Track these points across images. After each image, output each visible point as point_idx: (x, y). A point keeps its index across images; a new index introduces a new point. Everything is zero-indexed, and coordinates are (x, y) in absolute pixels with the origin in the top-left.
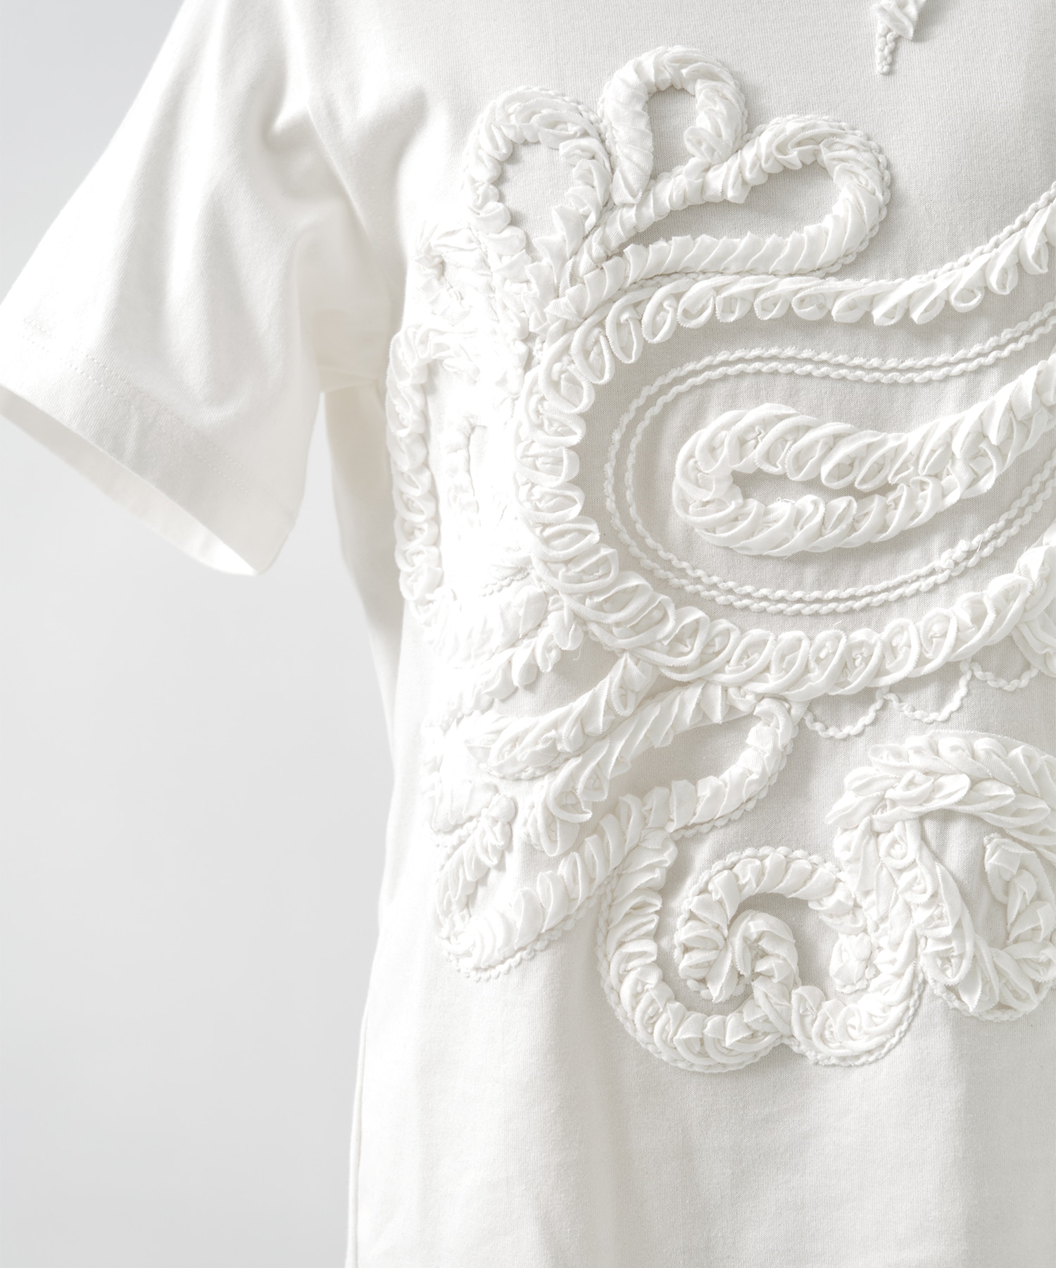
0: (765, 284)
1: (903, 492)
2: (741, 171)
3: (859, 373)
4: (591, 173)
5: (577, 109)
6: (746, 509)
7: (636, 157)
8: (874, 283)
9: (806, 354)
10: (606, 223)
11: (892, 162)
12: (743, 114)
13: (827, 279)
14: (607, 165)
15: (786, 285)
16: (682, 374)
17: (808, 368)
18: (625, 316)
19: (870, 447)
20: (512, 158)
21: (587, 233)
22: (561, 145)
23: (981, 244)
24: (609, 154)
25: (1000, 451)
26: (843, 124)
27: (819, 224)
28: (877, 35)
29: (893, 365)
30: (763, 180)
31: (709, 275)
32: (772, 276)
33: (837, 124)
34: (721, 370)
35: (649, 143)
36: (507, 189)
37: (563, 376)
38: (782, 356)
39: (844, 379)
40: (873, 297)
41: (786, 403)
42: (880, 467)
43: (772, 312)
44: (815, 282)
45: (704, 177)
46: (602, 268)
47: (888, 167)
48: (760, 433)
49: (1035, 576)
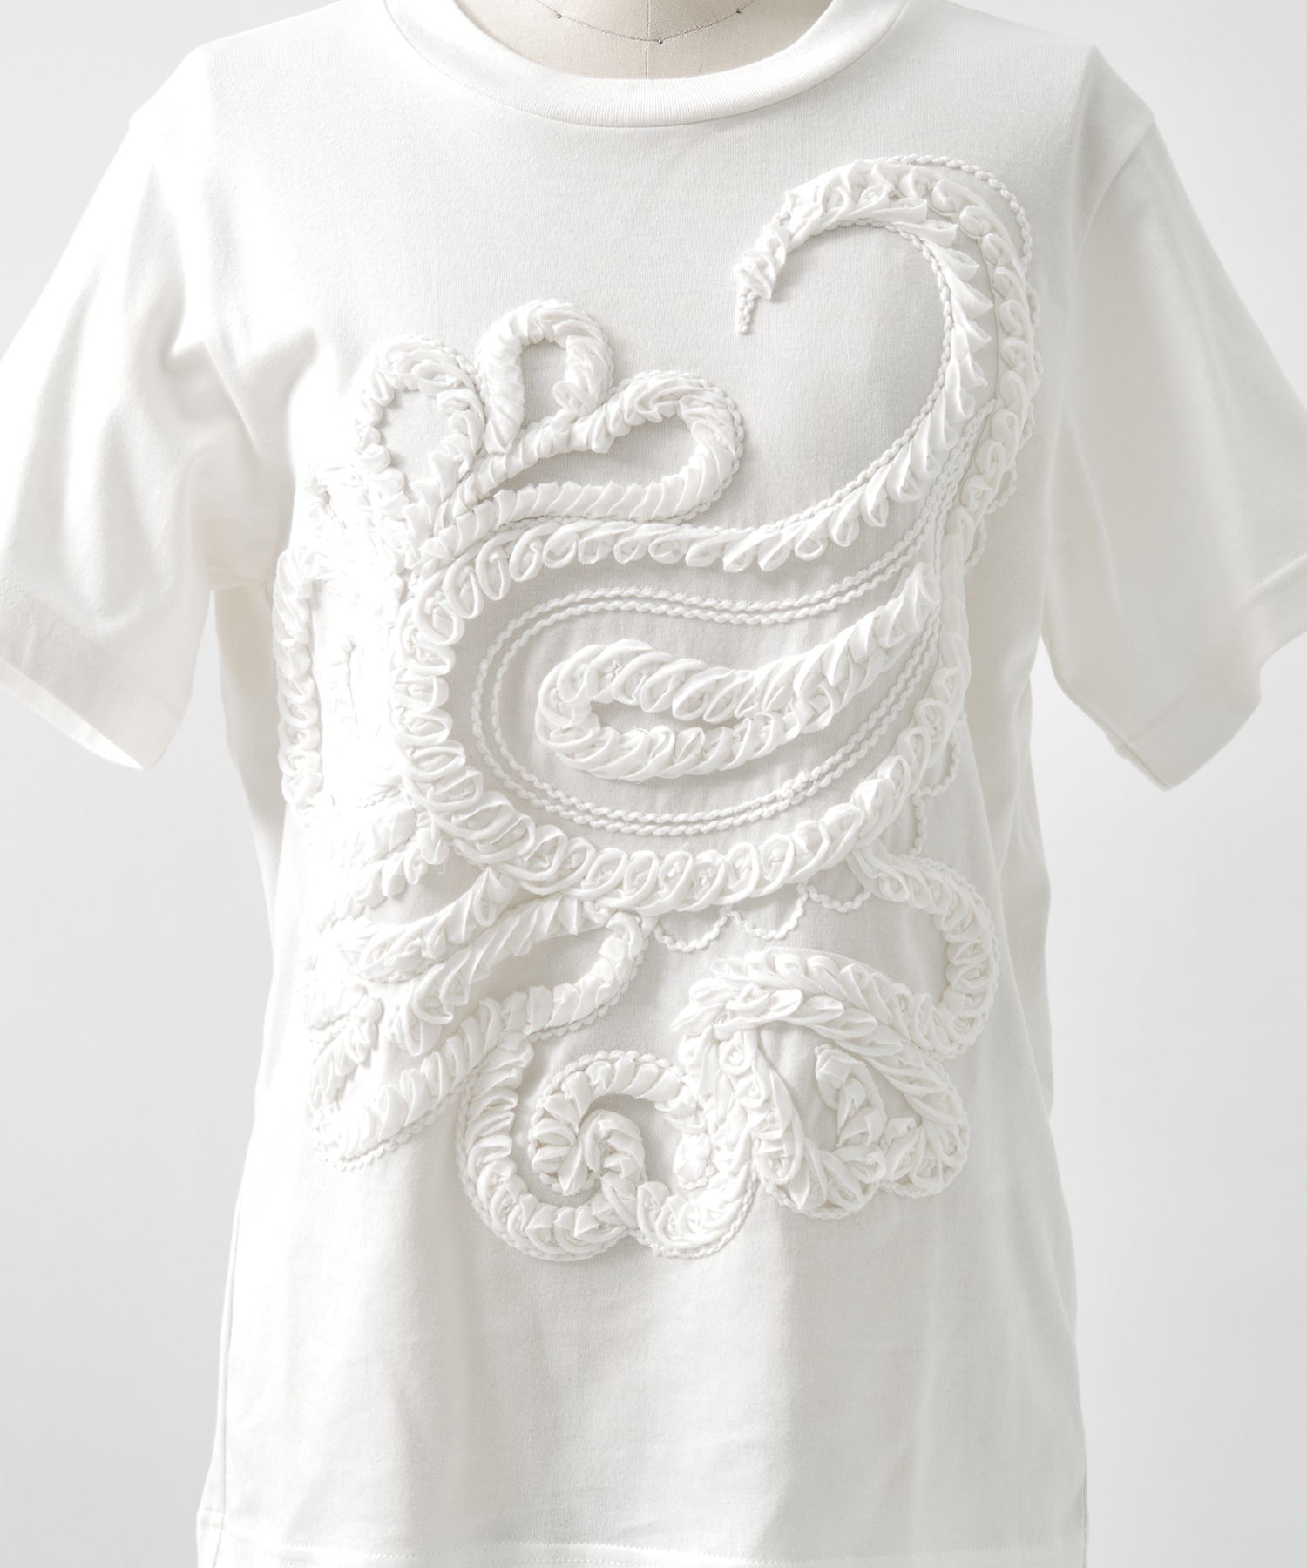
0: (625, 530)
1: (748, 725)
2: (605, 423)
3: (710, 613)
4: (465, 423)
5: (455, 360)
6: (603, 738)
7: (508, 409)
8: (725, 532)
9: (662, 594)
10: (478, 470)
11: (746, 418)
12: (609, 368)
13: (683, 526)
14: (481, 416)
15: (643, 531)
16: (547, 609)
17: (664, 607)
18: (494, 556)
19: (719, 683)
20: (394, 403)
21: (460, 478)
22: (439, 395)
23: (825, 498)
24: (483, 404)
25: (838, 691)
26: (702, 381)
27: (676, 475)
28: (738, 295)
29: (742, 607)
30: (626, 432)
31: (574, 519)
32: (632, 522)
33: (696, 380)
34: (583, 607)
35: (520, 396)
36: (387, 432)
37: (435, 610)
38: (639, 596)
39: (696, 618)
40: (725, 544)
41: (642, 639)
42: (727, 701)
43: (630, 555)
44: (671, 529)
45: (571, 429)
46: (473, 511)
47: (742, 423)
48: (617, 667)
49: (868, 806)
